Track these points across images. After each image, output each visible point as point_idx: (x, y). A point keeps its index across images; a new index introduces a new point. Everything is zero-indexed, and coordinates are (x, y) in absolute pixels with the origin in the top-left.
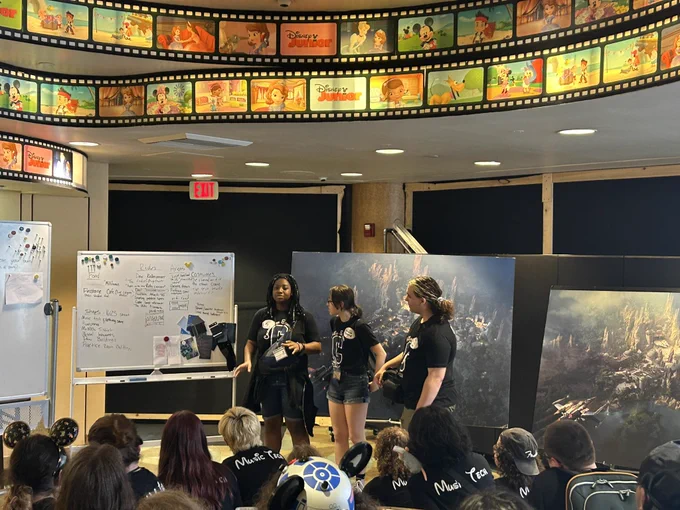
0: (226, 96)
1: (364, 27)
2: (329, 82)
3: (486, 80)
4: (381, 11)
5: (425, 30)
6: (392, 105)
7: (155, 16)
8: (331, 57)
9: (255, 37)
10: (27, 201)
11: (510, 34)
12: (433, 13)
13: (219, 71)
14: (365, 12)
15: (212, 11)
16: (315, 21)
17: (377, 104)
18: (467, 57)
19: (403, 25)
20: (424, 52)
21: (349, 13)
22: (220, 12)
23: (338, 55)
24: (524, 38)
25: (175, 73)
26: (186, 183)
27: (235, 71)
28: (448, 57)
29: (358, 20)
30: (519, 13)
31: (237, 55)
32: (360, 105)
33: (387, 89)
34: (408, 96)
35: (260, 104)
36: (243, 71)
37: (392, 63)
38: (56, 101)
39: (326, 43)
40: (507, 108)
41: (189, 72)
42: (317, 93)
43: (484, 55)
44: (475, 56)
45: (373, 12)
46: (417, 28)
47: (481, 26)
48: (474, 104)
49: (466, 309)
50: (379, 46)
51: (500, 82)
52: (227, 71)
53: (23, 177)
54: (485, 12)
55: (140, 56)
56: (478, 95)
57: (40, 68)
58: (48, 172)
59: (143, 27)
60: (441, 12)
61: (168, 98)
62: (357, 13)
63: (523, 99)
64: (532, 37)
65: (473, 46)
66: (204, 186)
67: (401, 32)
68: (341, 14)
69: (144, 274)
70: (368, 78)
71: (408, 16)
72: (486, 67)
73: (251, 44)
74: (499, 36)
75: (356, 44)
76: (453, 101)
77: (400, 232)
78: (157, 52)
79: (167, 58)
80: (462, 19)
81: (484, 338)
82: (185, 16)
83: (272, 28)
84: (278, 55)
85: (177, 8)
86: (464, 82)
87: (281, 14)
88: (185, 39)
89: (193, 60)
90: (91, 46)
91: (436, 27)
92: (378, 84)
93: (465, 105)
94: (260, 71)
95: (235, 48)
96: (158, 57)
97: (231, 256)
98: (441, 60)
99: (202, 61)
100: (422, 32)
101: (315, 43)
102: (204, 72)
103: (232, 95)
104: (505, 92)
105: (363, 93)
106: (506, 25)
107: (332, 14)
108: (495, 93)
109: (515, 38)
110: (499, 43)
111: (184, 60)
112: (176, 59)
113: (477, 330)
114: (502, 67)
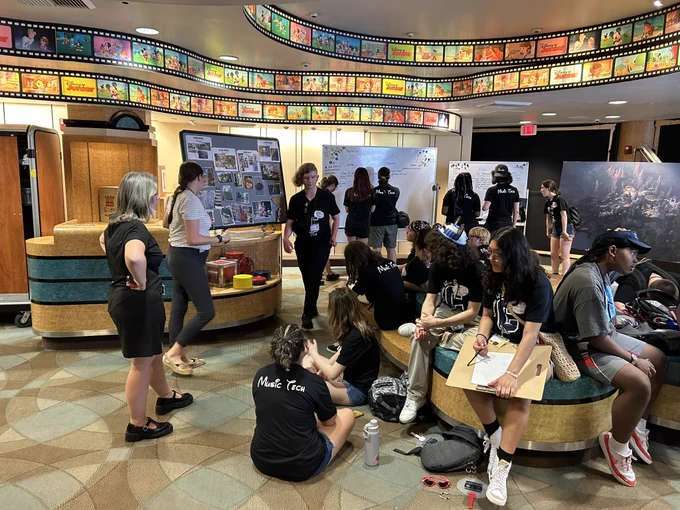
0: (508, 81)
1: (583, 37)
2: (561, 69)
3: (647, 60)
4: (593, 27)
5: (616, 35)
6: (595, 78)
7: (474, 46)
8: (563, 55)
9: (524, 50)
10: (433, 138)
11: (662, 32)
12: (621, 25)
13: (506, 69)
14: (584, 28)
15: (502, 39)
16: (557, 37)
17: (587, 78)
18: (637, 48)
19: (604, 33)
20: (615, 47)
21: (575, 30)
22: (507, 39)
23: (568, 54)
24: (668, 35)
25: (486, 72)
26: (519, 127)
27: (513, 68)
28: (628, 48)
29: (580, 33)
30: (667, 20)
31: (514, 60)
32: (577, 79)
33: (593, 70)
34: (604, 72)
35: (525, 84)
36: (517, 68)
37: (597, 55)
38: (434, 91)
39: (561, 49)
40: (657, 75)
41: (492, 71)
42: (555, 76)
43: (647, 45)
44: (642, 47)
45: (588, 28)
46: (612, 33)
47: (647, 30)
48: (639, 74)
49: (665, 194)
50: (590, 47)
51: (654, 60)
52: (509, 69)
53: (423, 127)
54: (649, 21)
55: (466, 66)
56: (641, 69)
57: (428, 76)
58: (435, 124)
59: (468, 53)
60: (626, 24)
61: (482, 85)
62: (579, 29)
63: (665, 69)
64: (673, 33)
65: (642, 41)
66: (528, 127)
67: (603, 37)
68: (570, 31)
69: (481, 172)
70: (583, 64)
71: (607, 28)
72: (647, 52)
73: (522, 54)
74: (656, 34)
75: (578, 46)
76: (628, 73)
77: (645, 151)
78: (474, 64)
79: (479, 66)
80: (636, 26)
81: (674, 211)
82: (489, 44)
83: (533, 43)
84: (536, 58)
85: (485, 40)
86: (635, 63)
87: (538, 36)
88: (488, 55)
89: (492, 65)
90: (444, 64)
91: (622, 32)
92: (588, 66)
93: (634, 75)
94: (525, 67)
95: (513, 56)
96: (475, 66)
97: (527, 164)
98: (623, 51)
99: (496, 65)
100: (614, 36)
101: (555, 49)
102: (499, 70)
103: (511, 81)
104: (656, 66)
105: (580, 73)
106: (660, 27)
107: (565, 32)
108: (651, 67)
109: (664, 35)
110: (655, 38)
111: (488, 65)
112: (483, 66)
113: (670, 206)
114: (656, 51)
